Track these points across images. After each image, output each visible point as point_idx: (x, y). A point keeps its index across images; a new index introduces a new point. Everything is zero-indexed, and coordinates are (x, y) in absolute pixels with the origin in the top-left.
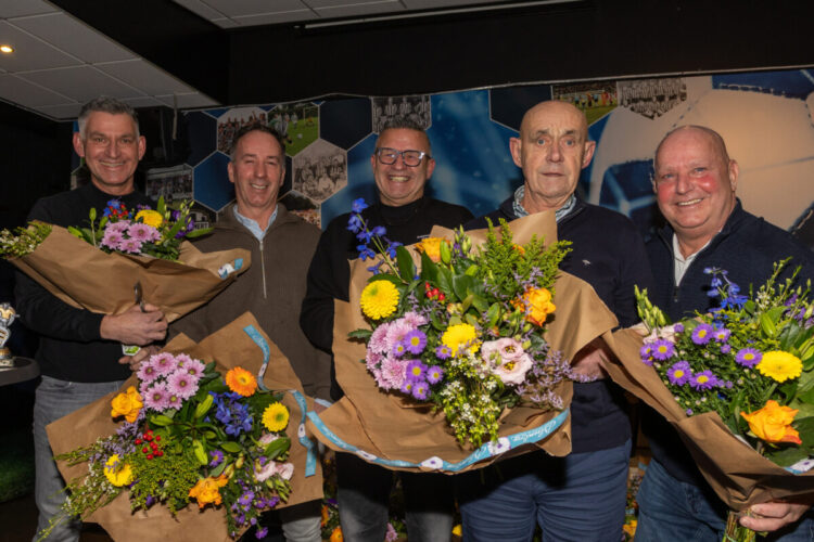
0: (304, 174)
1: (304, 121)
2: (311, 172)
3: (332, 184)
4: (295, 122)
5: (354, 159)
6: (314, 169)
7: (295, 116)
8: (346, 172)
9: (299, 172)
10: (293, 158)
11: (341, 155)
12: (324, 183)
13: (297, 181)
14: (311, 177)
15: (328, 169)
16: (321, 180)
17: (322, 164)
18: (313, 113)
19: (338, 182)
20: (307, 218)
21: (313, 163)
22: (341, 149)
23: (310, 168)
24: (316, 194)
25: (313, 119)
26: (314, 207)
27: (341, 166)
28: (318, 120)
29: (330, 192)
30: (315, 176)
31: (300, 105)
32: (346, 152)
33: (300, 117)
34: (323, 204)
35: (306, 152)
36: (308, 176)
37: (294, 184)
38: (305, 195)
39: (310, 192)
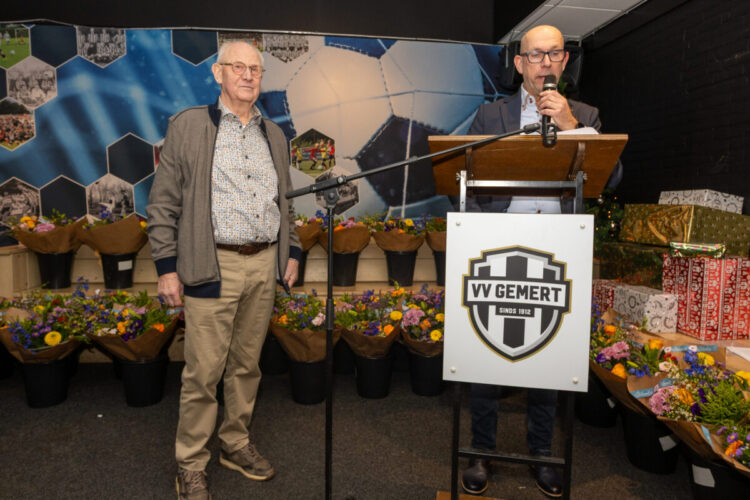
0: (18, 85)
1: (17, 40)
2: (24, 83)
3: (44, 95)
4: (8, 40)
5: (62, 75)
6: (27, 81)
7: (7, 35)
8: (56, 86)
9: (13, 83)
10: (7, 70)
11: (51, 71)
12: (36, 93)
13: (11, 89)
14: (24, 88)
15: (40, 82)
16: (34, 91)
17: (34, 78)
18: (24, 34)
19: (49, 93)
20: (22, 121)
21: (26, 76)
22: (51, 67)
23: (24, 80)
24: (30, 102)
25: (24, 39)
26: (28, 112)
27: (51, 80)
28: (28, 40)
29: (42, 101)
30: (28, 86)
31: (12, 25)
32: (55, 69)
33: (12, 36)
34: (36, 111)
35: (19, 65)
36: (21, 86)
37: (9, 92)
38: (20, 102)
39: (24, 100)
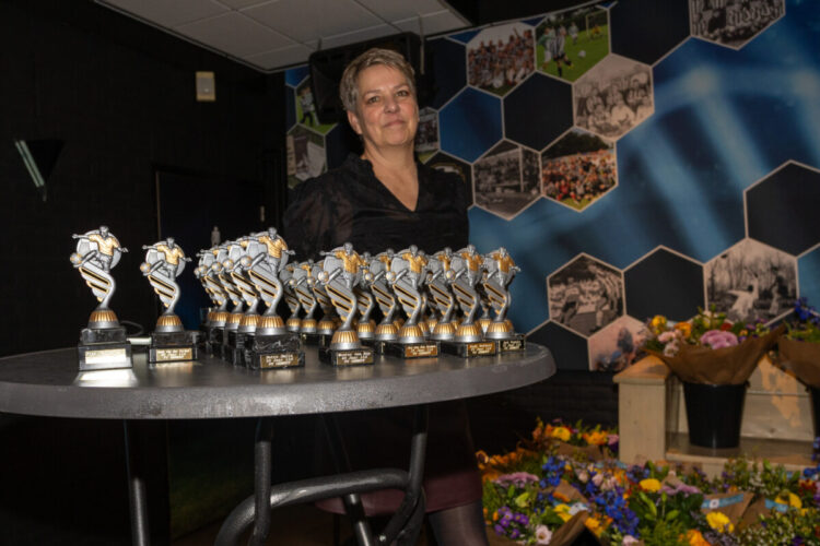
0: (590, 105)
1: (588, 33)
2: (600, 100)
3: (631, 114)
4: (574, 35)
5: (662, 77)
6: (603, 96)
7: (574, 28)
8: (652, 96)
9: (583, 102)
10: (573, 84)
11: (643, 72)
12: (620, 114)
13: (580, 113)
14: (600, 108)
15: (625, 94)
16: (615, 110)
17: (615, 89)
18: (601, 20)
19: (640, 110)
20: (596, 162)
21: (602, 88)
22: (644, 66)
23: (599, 95)
24: (608, 129)
25: (600, 29)
26: (605, 147)
27: (644, 87)
28: (607, 29)
29: (629, 124)
30: (605, 104)
31: (581, 11)
32: (650, 68)
33: (582, 28)
34: (618, 143)
35: (592, 74)
36: (595, 107)
37: (576, 119)
38: (593, 132)
39: (600, 129)
